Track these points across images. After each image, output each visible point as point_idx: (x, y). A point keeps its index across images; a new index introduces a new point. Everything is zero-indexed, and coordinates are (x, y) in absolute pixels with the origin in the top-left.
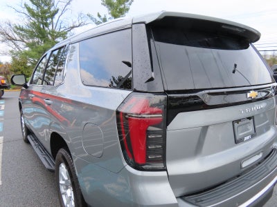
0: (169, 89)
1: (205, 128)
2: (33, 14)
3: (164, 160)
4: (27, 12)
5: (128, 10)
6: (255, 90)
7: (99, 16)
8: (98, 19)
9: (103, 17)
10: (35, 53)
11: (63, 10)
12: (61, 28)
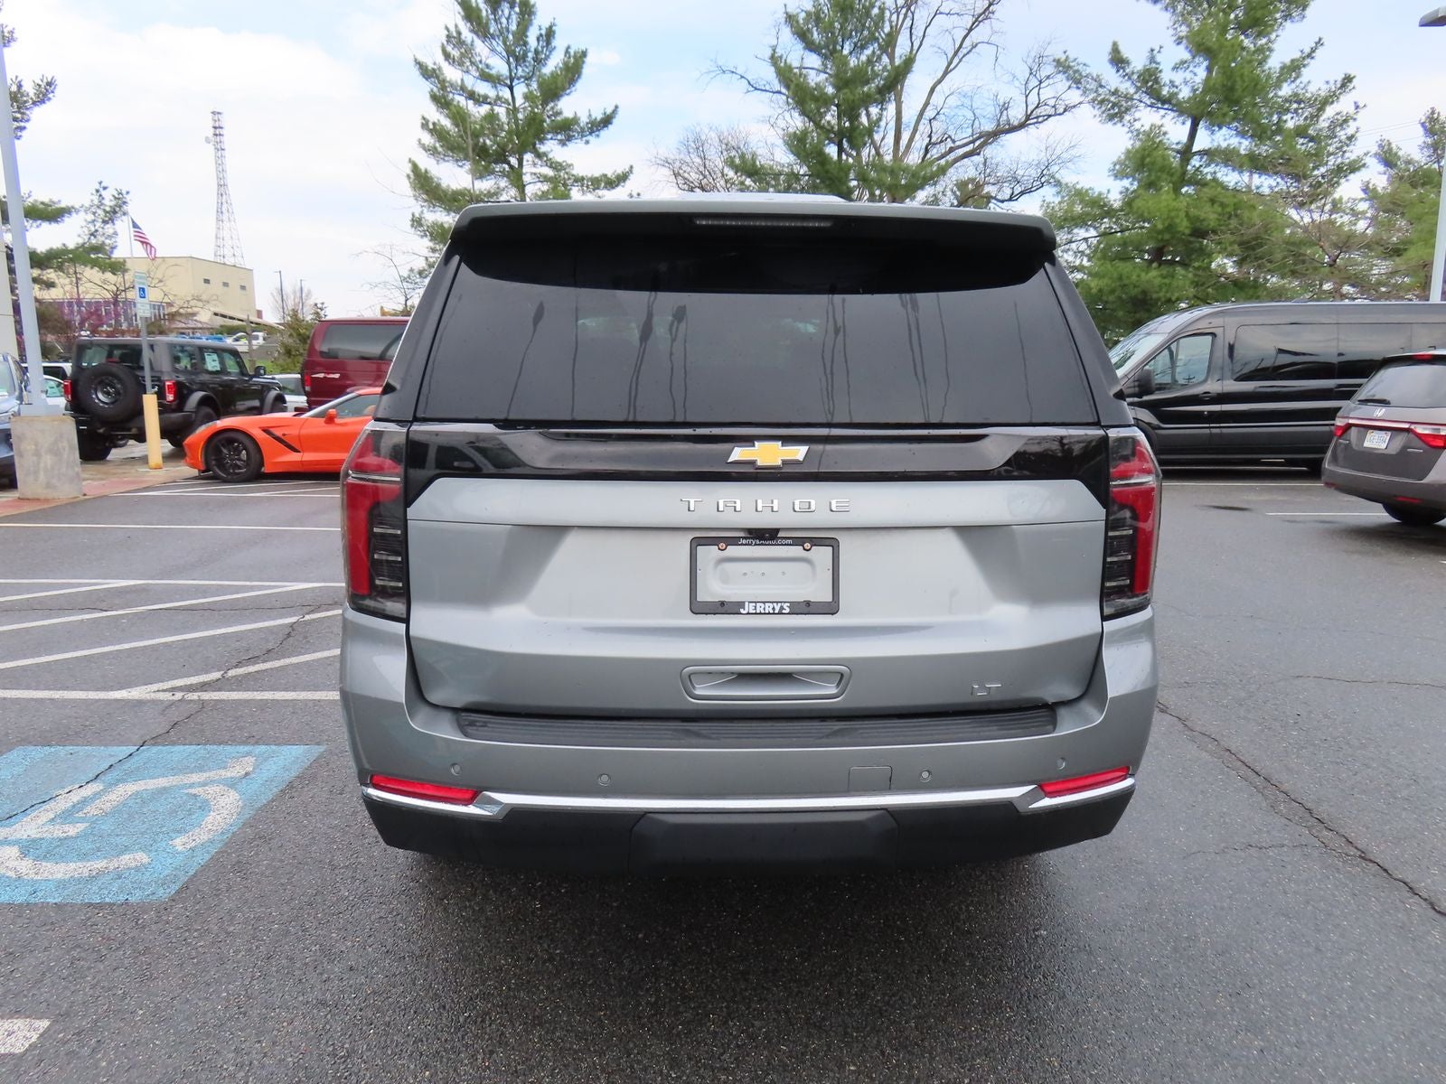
3: (407, 597)
7: (1118, 60)
8: (1113, 79)
9: (1138, 63)
11: (956, 53)
12: (930, 143)
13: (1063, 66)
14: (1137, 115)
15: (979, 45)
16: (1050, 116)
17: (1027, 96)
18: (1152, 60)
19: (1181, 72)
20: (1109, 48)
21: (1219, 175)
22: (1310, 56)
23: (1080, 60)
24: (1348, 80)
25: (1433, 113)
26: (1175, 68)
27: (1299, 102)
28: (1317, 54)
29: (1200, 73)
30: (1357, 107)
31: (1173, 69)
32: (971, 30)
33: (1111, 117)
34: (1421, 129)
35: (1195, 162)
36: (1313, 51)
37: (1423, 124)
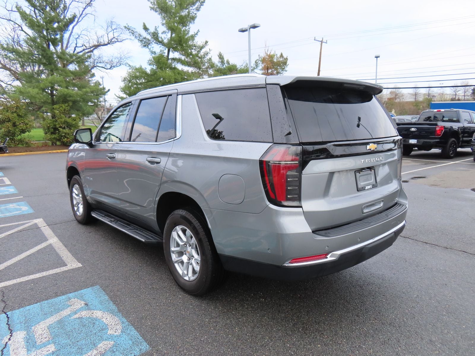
0: (303, 141)
1: (332, 174)
2: (32, 25)
3: (299, 199)
4: (19, 21)
5: (193, 18)
6: (374, 143)
7: (146, 29)
8: (144, 34)
9: (152, 30)
10: (36, 90)
11: (81, 16)
12: (76, 47)
13: (128, 28)
14: (152, 46)
15: (88, 14)
16: (116, 42)
17: (108, 34)
18: (156, 29)
19: (164, 34)
20: (142, 24)
21: (176, 66)
22: (197, 34)
23: (133, 27)
24: (207, 42)
25: (220, 53)
26: (162, 33)
27: (195, 47)
28: (198, 34)
29: (169, 35)
30: (210, 50)
31: (162, 34)
32: (85, 8)
33: (145, 46)
34: (218, 58)
35: (170, 61)
36: (197, 33)
37: (218, 56)
